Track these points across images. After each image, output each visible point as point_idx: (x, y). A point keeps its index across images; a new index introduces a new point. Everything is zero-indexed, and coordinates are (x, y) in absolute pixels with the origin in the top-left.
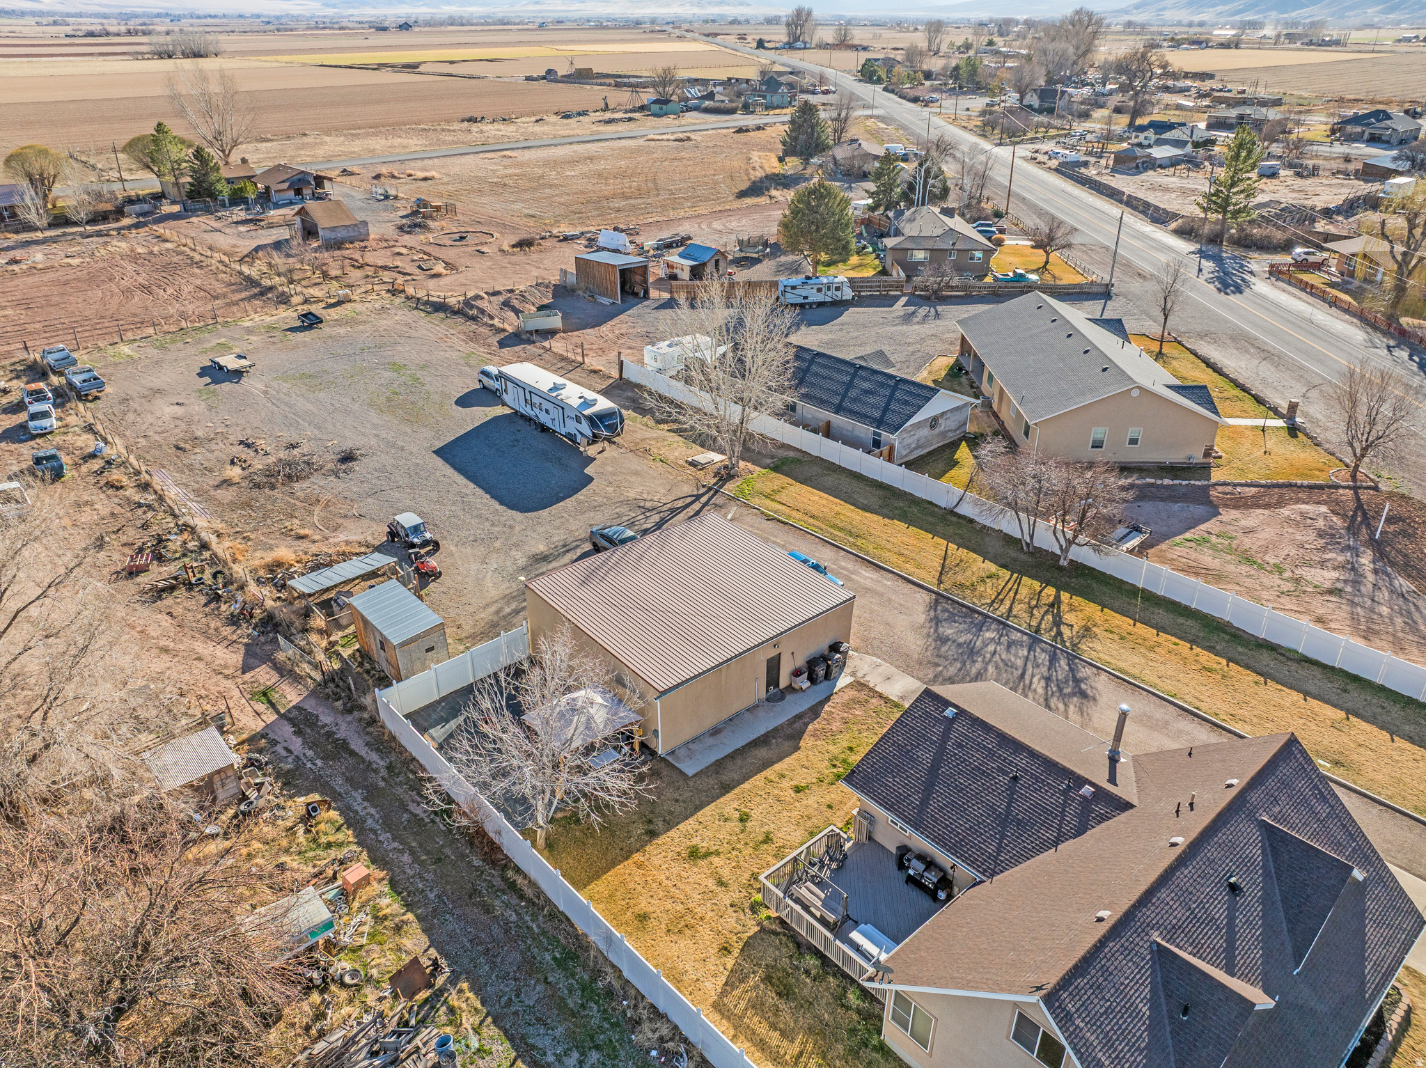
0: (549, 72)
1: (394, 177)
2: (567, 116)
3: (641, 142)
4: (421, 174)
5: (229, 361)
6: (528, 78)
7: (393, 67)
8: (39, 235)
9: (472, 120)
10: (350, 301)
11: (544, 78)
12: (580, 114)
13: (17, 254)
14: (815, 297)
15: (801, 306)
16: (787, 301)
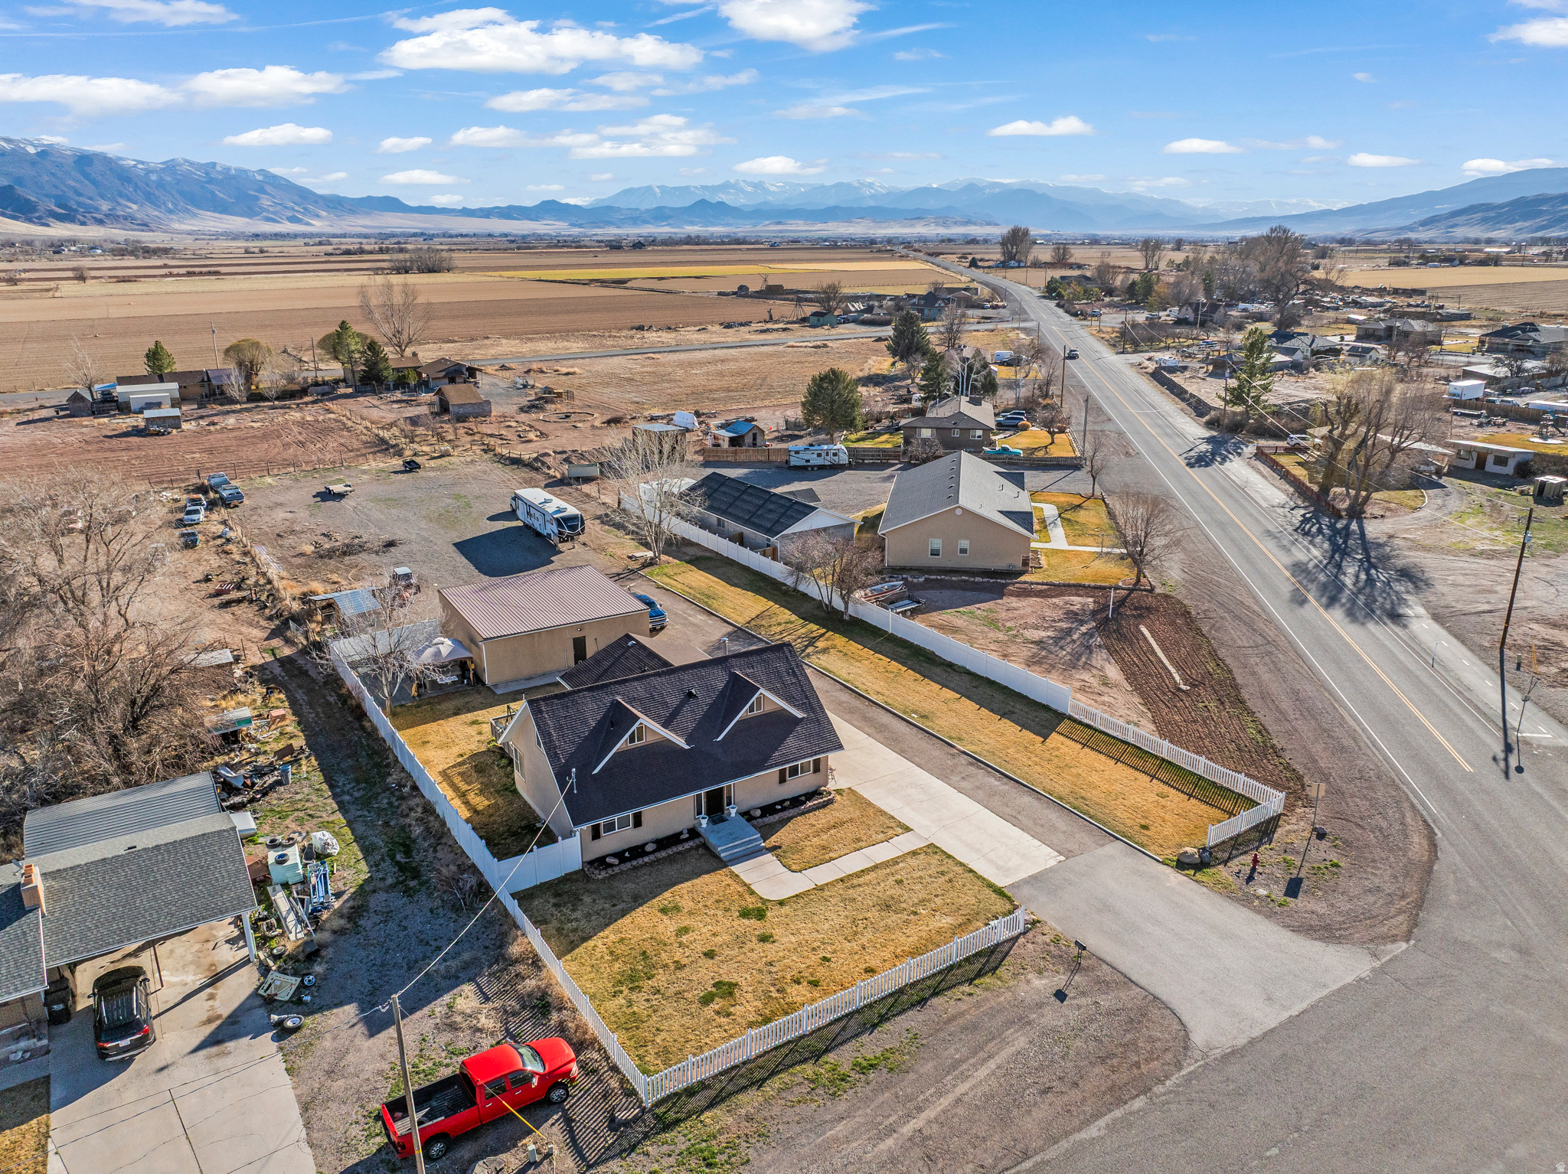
0: (741, 288)
1: (542, 372)
2: (728, 326)
3: (781, 348)
4: (564, 370)
5: (337, 488)
6: (720, 294)
7: (603, 283)
8: (238, 407)
9: (641, 328)
10: (449, 455)
11: (734, 293)
12: (741, 325)
13: (216, 419)
14: (815, 461)
15: (804, 468)
16: (792, 464)
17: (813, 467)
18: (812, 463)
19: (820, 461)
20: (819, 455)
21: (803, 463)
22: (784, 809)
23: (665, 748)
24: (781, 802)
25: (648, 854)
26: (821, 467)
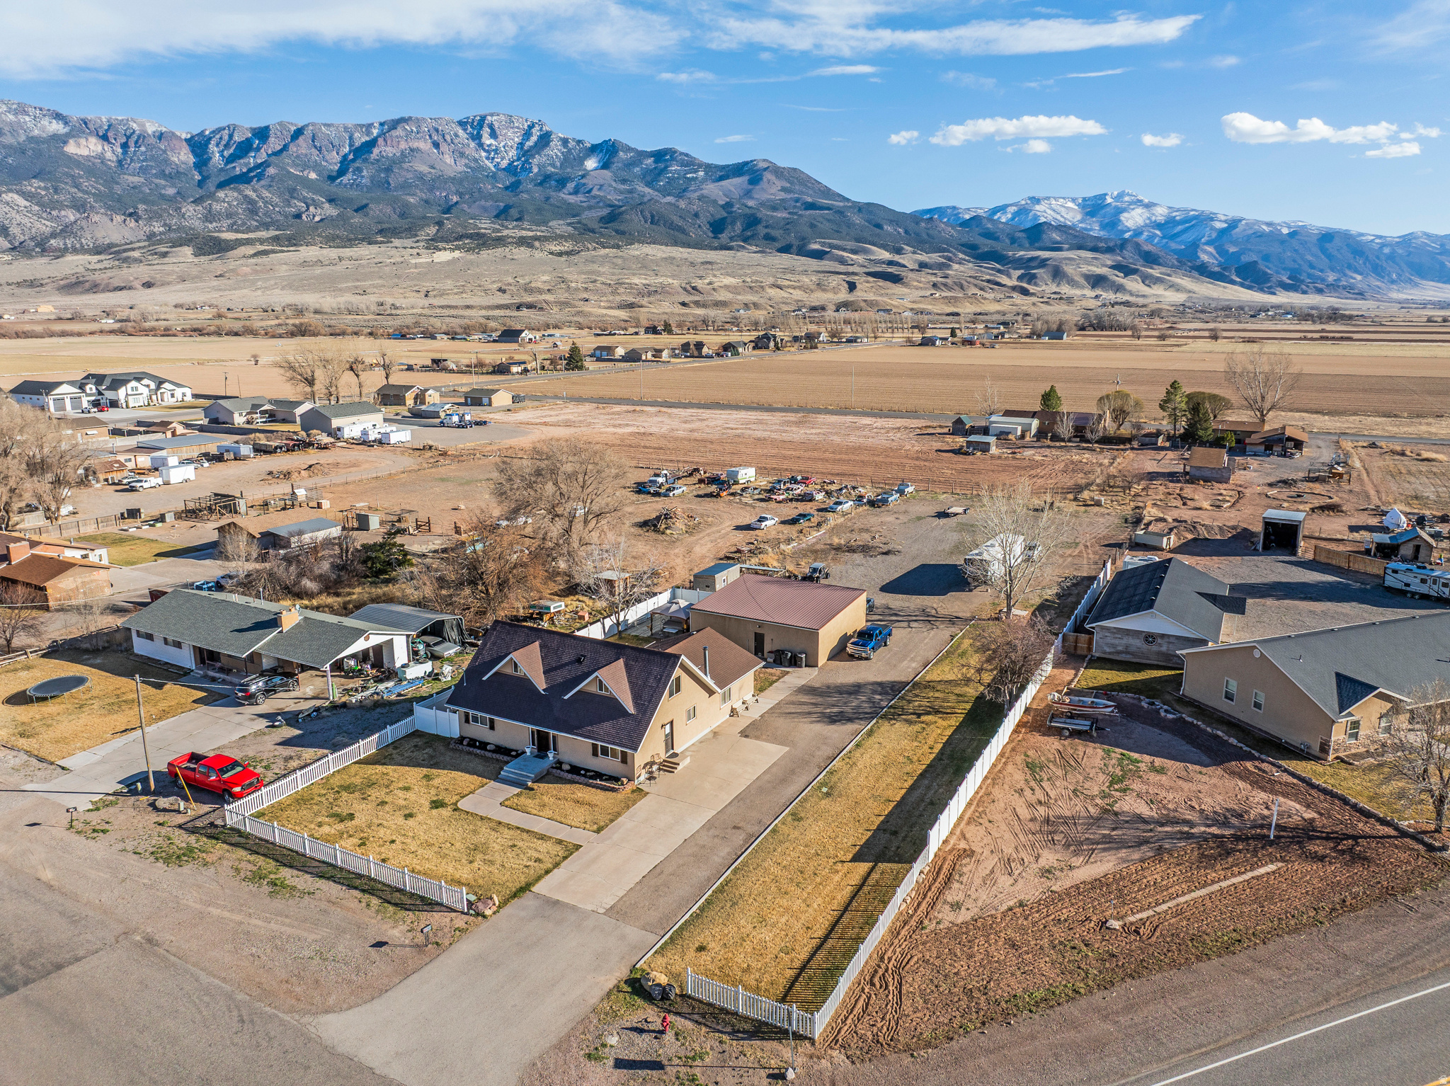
14: (1417, 587)
15: (1402, 593)
16: (1387, 583)
17: (1414, 594)
18: (1412, 588)
19: (1424, 589)
20: (1423, 581)
21: (1400, 586)
22: (584, 776)
23: (525, 683)
24: (587, 770)
25: (486, 750)
26: (1425, 597)
